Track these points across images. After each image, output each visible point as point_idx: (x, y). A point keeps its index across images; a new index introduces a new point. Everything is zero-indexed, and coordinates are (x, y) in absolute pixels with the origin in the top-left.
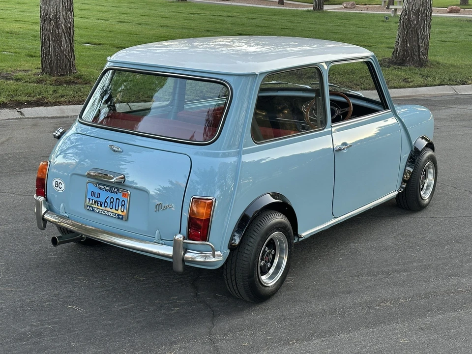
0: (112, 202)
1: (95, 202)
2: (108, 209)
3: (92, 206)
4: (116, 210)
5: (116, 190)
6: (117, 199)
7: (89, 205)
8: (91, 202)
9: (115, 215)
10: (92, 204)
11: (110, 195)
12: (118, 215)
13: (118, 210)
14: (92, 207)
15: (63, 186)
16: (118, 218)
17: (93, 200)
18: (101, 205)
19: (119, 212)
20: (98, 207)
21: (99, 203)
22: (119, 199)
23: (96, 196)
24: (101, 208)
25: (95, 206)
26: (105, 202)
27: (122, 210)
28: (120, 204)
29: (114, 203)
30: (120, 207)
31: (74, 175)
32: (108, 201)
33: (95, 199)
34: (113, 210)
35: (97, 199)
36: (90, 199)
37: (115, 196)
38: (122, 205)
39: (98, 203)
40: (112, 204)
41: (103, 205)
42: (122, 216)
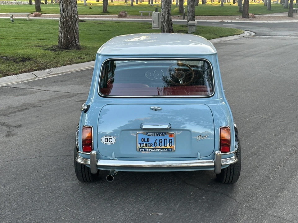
0: (161, 142)
1: (146, 145)
2: (158, 147)
3: (144, 147)
4: (165, 146)
5: (163, 134)
6: (165, 139)
7: (140, 148)
8: (142, 146)
9: (165, 150)
10: (143, 146)
11: (159, 138)
12: (168, 149)
13: (167, 146)
14: (144, 149)
15: (114, 140)
16: (168, 151)
17: (143, 144)
18: (151, 145)
19: (168, 147)
20: (149, 148)
21: (150, 145)
22: (167, 139)
23: (146, 140)
24: (151, 148)
25: (146, 147)
26: (155, 143)
27: (171, 145)
28: (168, 142)
29: (163, 142)
30: (168, 144)
31: (123, 132)
32: (158, 142)
33: (144, 143)
34: (163, 147)
35: (147, 143)
36: (140, 144)
37: (163, 138)
38: (170, 142)
39: (148, 145)
40: (161, 143)
41: (153, 145)
42: (171, 149)
